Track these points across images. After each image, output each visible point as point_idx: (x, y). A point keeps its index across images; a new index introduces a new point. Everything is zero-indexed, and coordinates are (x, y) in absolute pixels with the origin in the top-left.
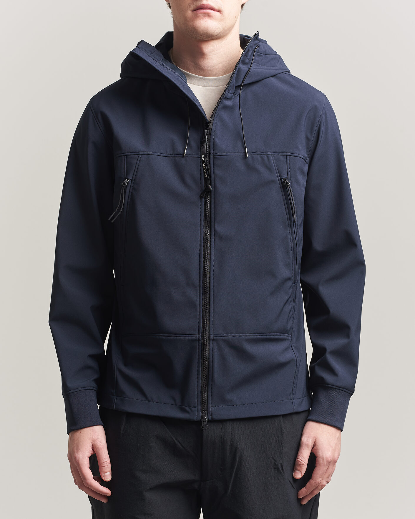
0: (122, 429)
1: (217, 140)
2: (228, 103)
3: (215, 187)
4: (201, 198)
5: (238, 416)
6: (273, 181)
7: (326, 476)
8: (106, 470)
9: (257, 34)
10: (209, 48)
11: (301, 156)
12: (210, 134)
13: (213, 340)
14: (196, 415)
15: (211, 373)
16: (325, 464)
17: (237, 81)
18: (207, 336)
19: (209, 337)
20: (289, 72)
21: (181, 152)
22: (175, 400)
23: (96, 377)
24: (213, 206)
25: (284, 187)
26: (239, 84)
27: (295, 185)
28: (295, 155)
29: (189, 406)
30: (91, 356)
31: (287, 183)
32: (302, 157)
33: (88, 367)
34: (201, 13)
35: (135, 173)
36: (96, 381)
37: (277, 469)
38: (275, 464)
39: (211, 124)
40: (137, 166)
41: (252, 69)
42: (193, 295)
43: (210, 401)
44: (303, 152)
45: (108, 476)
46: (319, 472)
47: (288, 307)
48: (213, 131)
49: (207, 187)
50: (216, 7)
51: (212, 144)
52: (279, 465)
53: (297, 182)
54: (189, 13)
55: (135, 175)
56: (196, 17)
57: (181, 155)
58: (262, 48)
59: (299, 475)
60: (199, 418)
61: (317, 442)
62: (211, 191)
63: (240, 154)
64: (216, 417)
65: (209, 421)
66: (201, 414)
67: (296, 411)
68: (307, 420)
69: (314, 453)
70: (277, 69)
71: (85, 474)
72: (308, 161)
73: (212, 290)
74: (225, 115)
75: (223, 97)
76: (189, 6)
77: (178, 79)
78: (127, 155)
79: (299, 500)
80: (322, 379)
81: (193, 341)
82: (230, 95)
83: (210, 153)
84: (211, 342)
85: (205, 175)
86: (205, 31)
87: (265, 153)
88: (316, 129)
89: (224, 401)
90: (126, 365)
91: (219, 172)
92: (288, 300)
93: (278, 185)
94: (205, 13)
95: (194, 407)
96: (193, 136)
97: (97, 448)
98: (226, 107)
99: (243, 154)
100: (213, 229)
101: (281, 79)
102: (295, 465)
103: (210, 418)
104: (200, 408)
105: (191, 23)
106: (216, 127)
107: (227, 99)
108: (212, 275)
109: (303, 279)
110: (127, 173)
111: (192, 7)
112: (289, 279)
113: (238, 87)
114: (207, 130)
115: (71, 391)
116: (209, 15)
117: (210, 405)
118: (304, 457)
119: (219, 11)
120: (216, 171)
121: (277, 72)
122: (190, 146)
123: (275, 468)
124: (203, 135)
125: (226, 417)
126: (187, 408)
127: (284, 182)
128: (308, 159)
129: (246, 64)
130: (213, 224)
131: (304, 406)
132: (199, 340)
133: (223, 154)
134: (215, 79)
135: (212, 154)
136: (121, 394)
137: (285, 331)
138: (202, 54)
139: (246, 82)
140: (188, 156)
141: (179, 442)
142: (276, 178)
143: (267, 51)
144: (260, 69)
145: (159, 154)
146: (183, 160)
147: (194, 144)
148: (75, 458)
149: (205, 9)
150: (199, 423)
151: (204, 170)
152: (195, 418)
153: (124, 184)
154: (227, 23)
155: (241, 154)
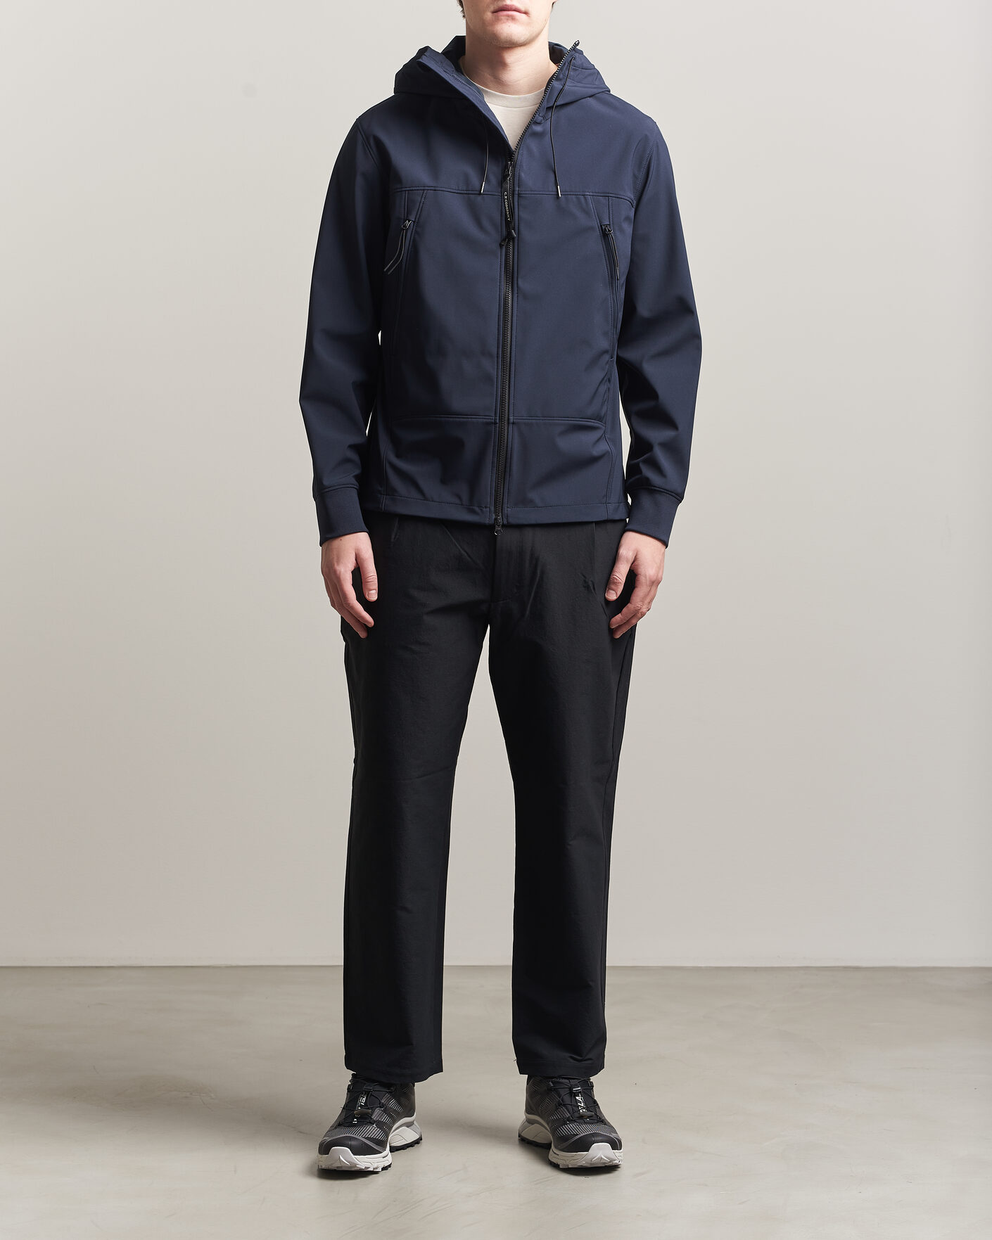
0: (393, 537)
1: (523, 175)
2: (538, 128)
3: (518, 234)
4: (501, 246)
5: (539, 522)
6: (592, 228)
7: (648, 600)
8: (371, 588)
9: (576, 44)
10: (511, 57)
11: (626, 198)
12: (514, 167)
13: (513, 423)
14: (488, 519)
15: (508, 465)
16: (648, 583)
17: (548, 102)
18: (506, 419)
19: (508, 419)
20: (609, 91)
21: (478, 189)
22: (460, 498)
23: (357, 472)
24: (516, 257)
25: (605, 235)
26: (551, 105)
27: (618, 233)
28: (619, 196)
29: (480, 507)
30: (352, 447)
31: (609, 231)
32: (628, 199)
33: (348, 460)
34: (504, 16)
35: (419, 213)
36: (356, 477)
37: (587, 587)
38: (585, 581)
39: (516, 154)
40: (421, 204)
41: (566, 87)
42: (490, 367)
43: (505, 501)
44: (630, 194)
45: (373, 595)
46: (639, 593)
47: (603, 388)
48: (519, 162)
49: (509, 234)
50: (522, 8)
51: (516, 179)
52: (590, 583)
53: (622, 230)
54: (489, 15)
55: (418, 216)
56: (497, 20)
57: (478, 192)
58: (578, 62)
59: (613, 596)
60: (492, 522)
61: (639, 556)
62: (514, 238)
63: (551, 193)
64: (512, 521)
65: (503, 526)
66: (494, 517)
67: (611, 517)
68: (624, 531)
69: (633, 571)
70: (595, 88)
71: (347, 592)
72: (635, 204)
73: (513, 361)
74: (533, 144)
75: (533, 121)
76: (488, 6)
77: (476, 97)
78: (408, 190)
79: (612, 632)
80: (647, 479)
81: (488, 424)
82: (539, 119)
83: (514, 191)
84: (511, 426)
85: (506, 218)
86: (508, 39)
87: (582, 193)
88: (645, 163)
89: (525, 502)
90: (398, 456)
91: (524, 215)
92: (603, 379)
93: (598, 233)
94: (508, 16)
95: (486, 507)
96: (492, 170)
97: (363, 559)
98: (535, 134)
99: (555, 193)
100: (515, 286)
101: (599, 100)
102: (608, 582)
103: (505, 522)
104: (493, 509)
105: (489, 28)
106: (522, 159)
107: (537, 123)
108: (514, 343)
109: (620, 355)
110: (409, 213)
111: (492, 8)
112: (606, 352)
113: (549, 108)
114: (510, 161)
115: (327, 490)
116: (513, 18)
117: (505, 506)
118: (621, 573)
119: (526, 13)
120: (521, 213)
121: (596, 91)
122: (488, 181)
123: (584, 587)
124: (506, 167)
125: (525, 522)
126: (477, 509)
127: (605, 229)
128: (635, 202)
129: (560, 80)
130: (515, 279)
131: (621, 514)
132: (495, 423)
133: (529, 192)
134: (519, 98)
135: (517, 192)
136: (392, 492)
137: (599, 418)
138: (503, 65)
139: (559, 103)
140: (486, 193)
141: (465, 552)
142: (595, 224)
143: (584, 65)
144: (576, 86)
145: (449, 190)
146: (479, 198)
147: (494, 180)
148: (335, 571)
149: (509, 10)
150: (491, 528)
151: (506, 211)
152: (487, 521)
153: (405, 226)
154: (535, 29)
155: (553, 193)
